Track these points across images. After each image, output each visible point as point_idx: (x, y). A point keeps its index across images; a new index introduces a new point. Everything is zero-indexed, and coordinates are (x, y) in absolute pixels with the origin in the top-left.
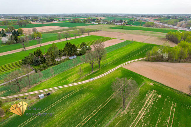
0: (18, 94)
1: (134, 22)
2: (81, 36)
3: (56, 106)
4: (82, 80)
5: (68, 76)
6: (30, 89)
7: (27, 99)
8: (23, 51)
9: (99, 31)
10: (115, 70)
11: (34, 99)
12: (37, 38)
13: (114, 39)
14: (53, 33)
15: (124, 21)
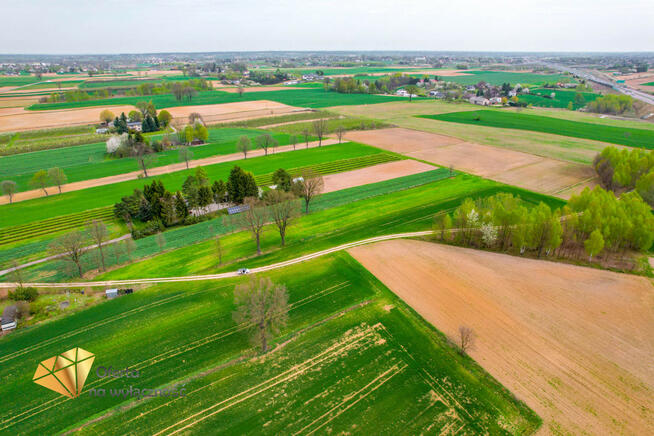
0: (75, 281)
1: (553, 94)
2: (314, 144)
3: (128, 318)
4: (219, 272)
5: (195, 257)
6: (103, 275)
7: (86, 294)
8: (140, 177)
9: (387, 126)
10: (320, 257)
11: (97, 297)
12: (193, 143)
13: (406, 158)
14: (249, 128)
15: (519, 90)
